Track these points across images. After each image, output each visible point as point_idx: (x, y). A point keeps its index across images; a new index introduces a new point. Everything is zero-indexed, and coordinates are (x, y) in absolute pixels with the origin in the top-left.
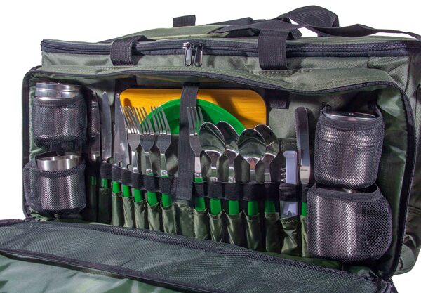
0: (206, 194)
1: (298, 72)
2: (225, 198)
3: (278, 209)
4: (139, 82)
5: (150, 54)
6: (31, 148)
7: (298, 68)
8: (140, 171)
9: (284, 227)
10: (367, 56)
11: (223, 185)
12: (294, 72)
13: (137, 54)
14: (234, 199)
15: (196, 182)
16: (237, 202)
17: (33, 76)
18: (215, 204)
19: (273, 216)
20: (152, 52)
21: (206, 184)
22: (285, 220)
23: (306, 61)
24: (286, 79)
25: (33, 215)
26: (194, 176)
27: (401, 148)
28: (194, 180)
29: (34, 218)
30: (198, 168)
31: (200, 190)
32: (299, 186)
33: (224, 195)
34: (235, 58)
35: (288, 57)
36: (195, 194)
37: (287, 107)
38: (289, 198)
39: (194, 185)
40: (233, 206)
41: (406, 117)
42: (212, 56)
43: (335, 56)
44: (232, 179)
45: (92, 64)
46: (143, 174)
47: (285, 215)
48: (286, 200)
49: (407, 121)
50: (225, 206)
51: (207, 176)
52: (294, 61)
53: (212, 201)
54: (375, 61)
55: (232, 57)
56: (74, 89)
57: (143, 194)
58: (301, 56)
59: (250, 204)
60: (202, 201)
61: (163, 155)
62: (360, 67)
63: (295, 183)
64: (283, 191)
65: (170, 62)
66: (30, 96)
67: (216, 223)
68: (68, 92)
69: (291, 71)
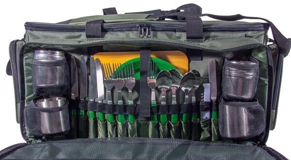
0: (158, 112)
1: (207, 40)
2: (170, 113)
3: (199, 116)
4: (104, 48)
5: (112, 31)
6: (26, 95)
7: (207, 38)
8: (113, 103)
9: (202, 126)
10: (245, 31)
11: (168, 106)
12: (205, 40)
13: (104, 31)
14: (174, 113)
15: (152, 106)
16: (177, 115)
17: (27, 46)
18: (163, 118)
19: (196, 121)
20: (115, 30)
21: (158, 106)
22: (203, 122)
23: (213, 34)
24: (201, 44)
25: (30, 139)
26: (151, 102)
27: (265, 77)
28: (151, 105)
29: (31, 141)
30: (153, 98)
31: (155, 110)
32: (211, 103)
33: (169, 112)
34: (169, 33)
35: (204, 31)
36: (152, 113)
37: (202, 60)
38: (206, 110)
39: (151, 108)
40: (174, 117)
41: (268, 62)
42: (156, 32)
43: (229, 31)
44: (174, 102)
45: (70, 37)
46: (115, 104)
47: (203, 119)
48: (205, 111)
49: (268, 64)
50: (169, 118)
51: (159, 101)
52: (206, 34)
53: (161, 116)
54: (249, 33)
55: (167, 32)
56: (61, 54)
57: (115, 116)
58: (209, 31)
59: (184, 115)
60: (156, 116)
61: (130, 91)
62: (242, 36)
63: (209, 101)
64: (202, 106)
65: (128, 36)
66: (24, 60)
67: (164, 128)
68: (58, 56)
69: (204, 39)
